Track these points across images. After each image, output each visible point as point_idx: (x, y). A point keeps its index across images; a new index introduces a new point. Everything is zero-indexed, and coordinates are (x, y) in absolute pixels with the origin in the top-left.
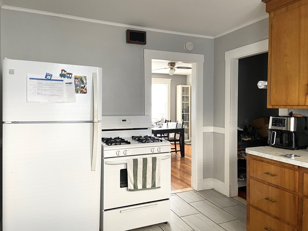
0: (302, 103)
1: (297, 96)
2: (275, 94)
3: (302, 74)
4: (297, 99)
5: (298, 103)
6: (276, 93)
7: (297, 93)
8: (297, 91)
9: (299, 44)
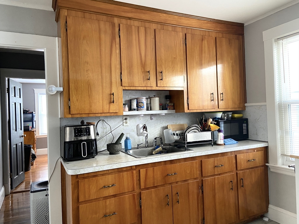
0: (106, 111)
1: (101, 104)
2: (76, 102)
3: (104, 85)
4: (102, 106)
5: (103, 111)
6: (77, 100)
7: (101, 102)
8: (101, 99)
9: (101, 55)
